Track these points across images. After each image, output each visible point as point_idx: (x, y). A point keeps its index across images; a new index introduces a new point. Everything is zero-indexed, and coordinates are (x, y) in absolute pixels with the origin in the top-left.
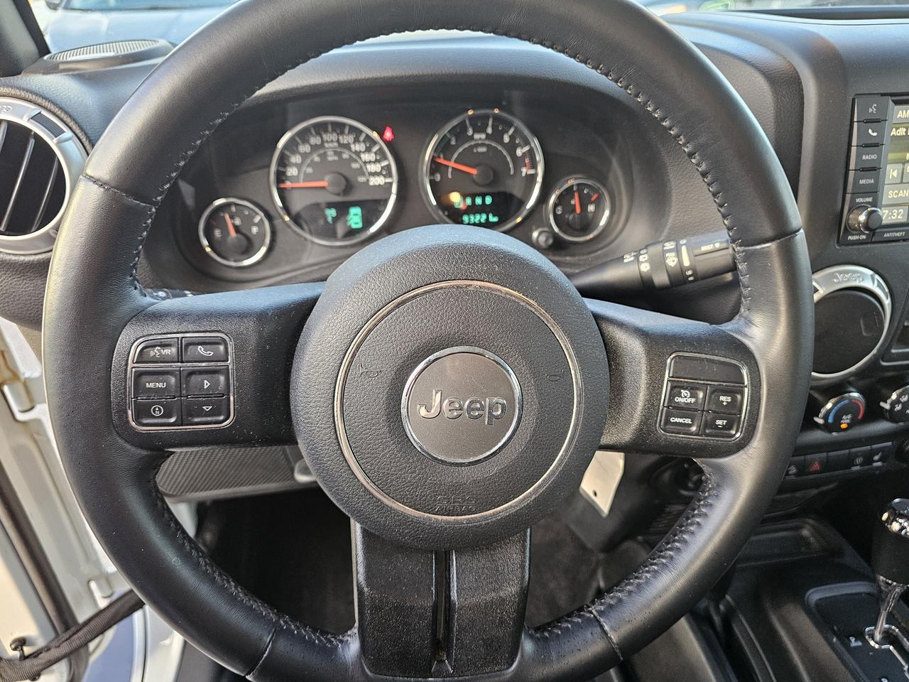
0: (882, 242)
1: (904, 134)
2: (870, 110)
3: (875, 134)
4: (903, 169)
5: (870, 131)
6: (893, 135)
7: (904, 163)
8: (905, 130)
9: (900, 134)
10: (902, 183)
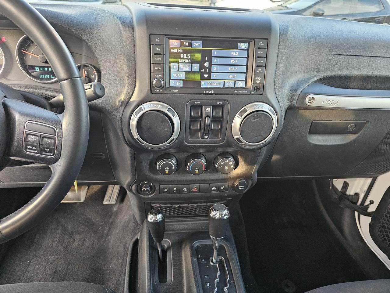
0: (169, 93)
1: (177, 52)
2: (157, 40)
3: (159, 50)
4: (178, 66)
5: (157, 49)
6: (172, 52)
7: (178, 63)
8: (177, 50)
9: (174, 52)
10: (178, 71)
